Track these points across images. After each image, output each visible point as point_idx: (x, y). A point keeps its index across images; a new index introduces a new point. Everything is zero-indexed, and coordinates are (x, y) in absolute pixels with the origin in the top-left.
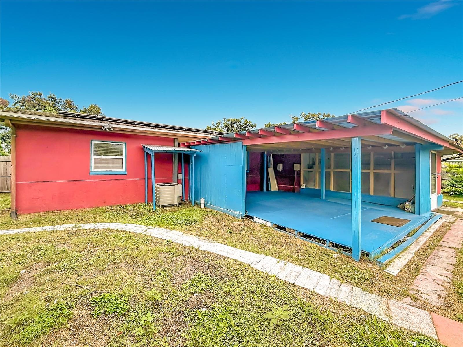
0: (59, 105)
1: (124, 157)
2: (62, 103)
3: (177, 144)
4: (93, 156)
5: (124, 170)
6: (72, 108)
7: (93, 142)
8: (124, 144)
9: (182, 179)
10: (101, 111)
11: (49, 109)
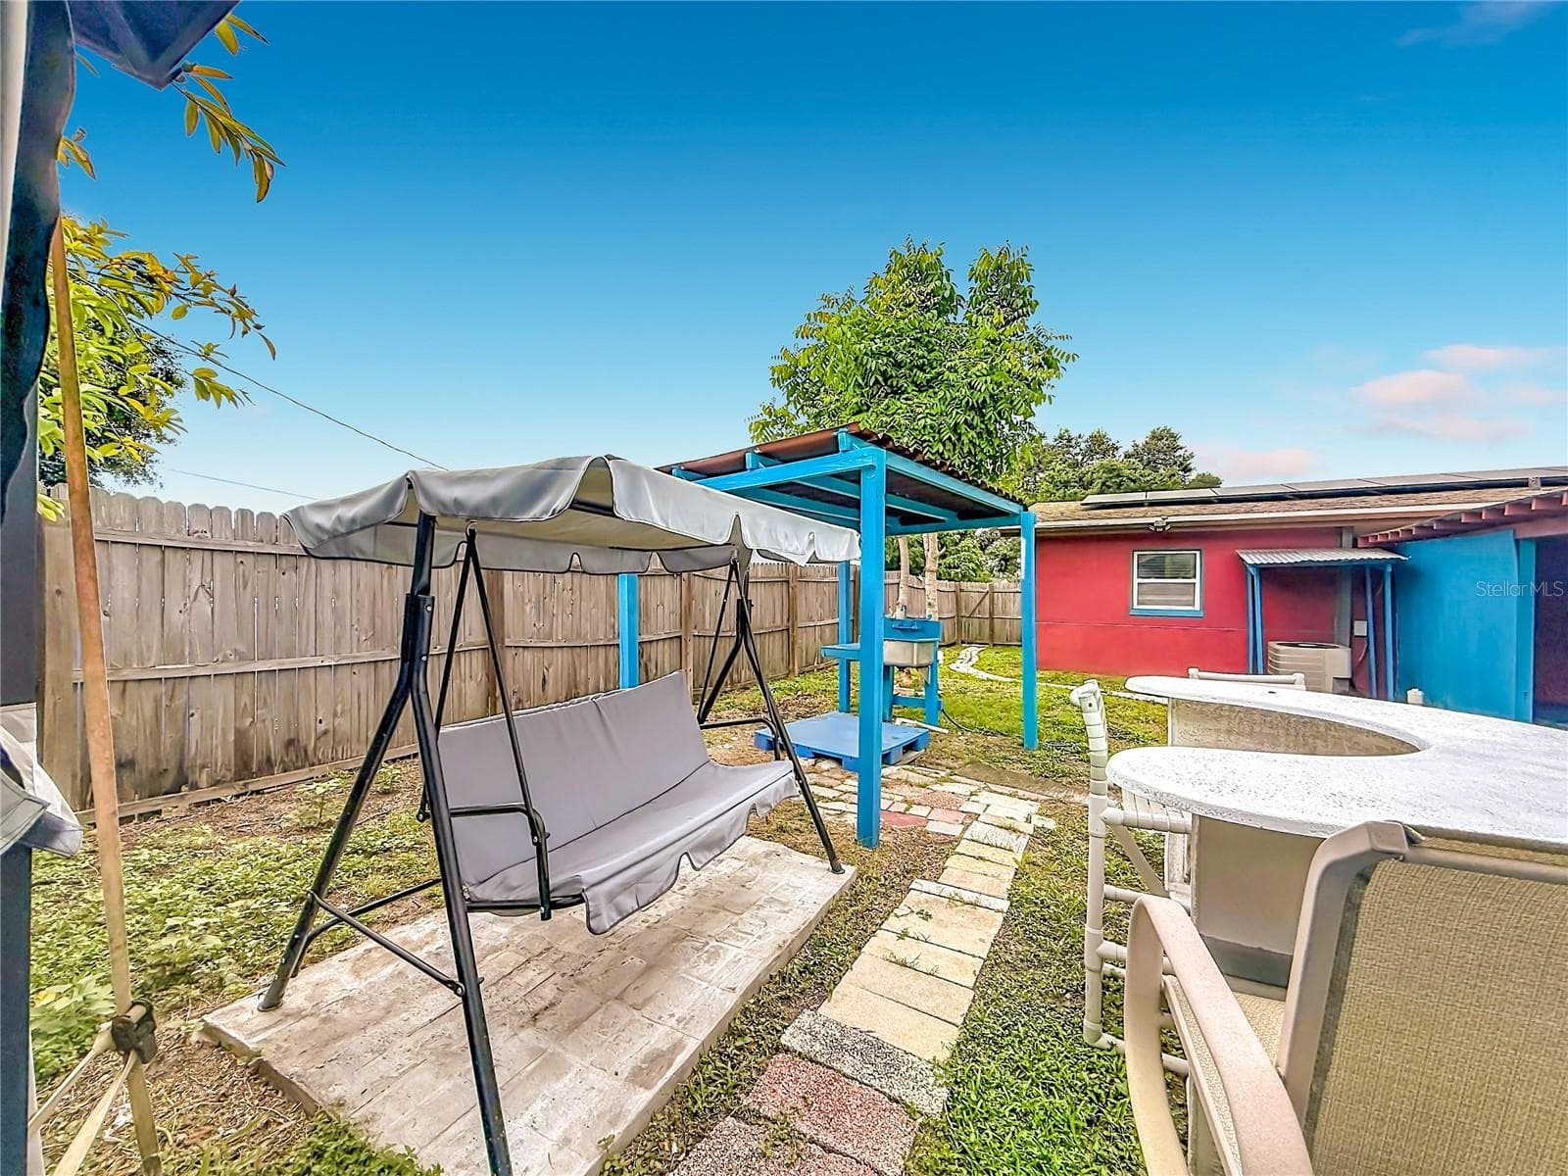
0: (1078, 450)
1: (1197, 580)
2: (1083, 446)
3: (1347, 539)
4: (1136, 581)
5: (1197, 607)
6: (1104, 454)
7: (1136, 554)
8: (1198, 553)
9: (1367, 636)
10: (1180, 443)
11: (1059, 467)
